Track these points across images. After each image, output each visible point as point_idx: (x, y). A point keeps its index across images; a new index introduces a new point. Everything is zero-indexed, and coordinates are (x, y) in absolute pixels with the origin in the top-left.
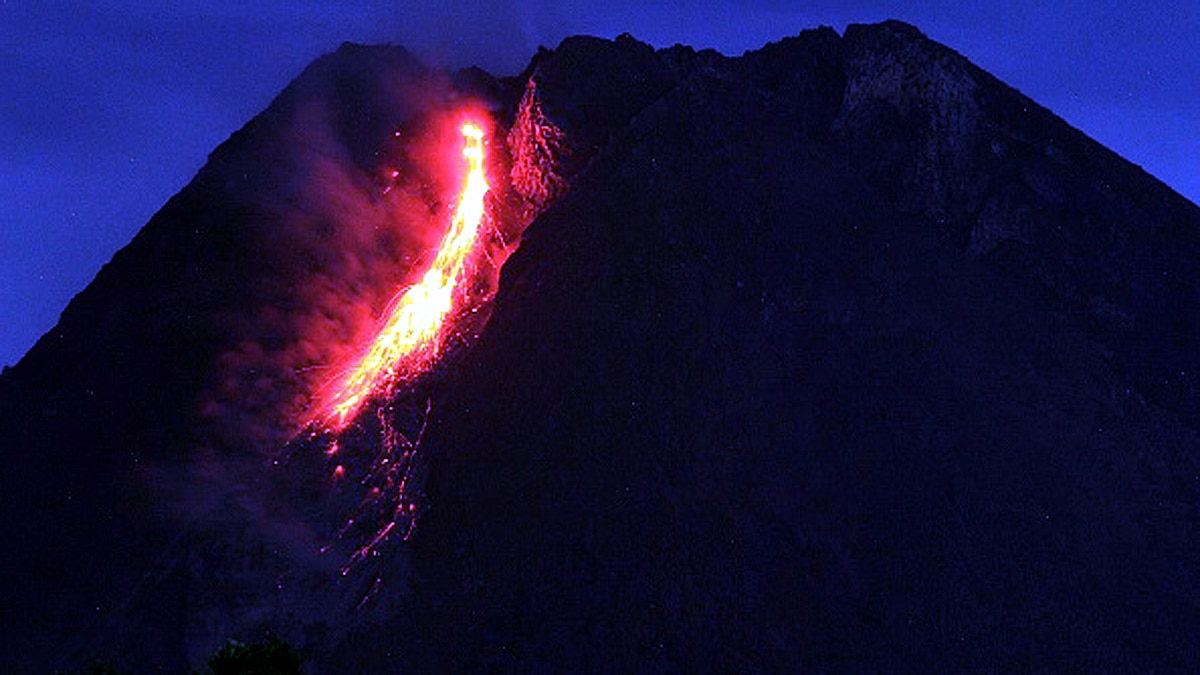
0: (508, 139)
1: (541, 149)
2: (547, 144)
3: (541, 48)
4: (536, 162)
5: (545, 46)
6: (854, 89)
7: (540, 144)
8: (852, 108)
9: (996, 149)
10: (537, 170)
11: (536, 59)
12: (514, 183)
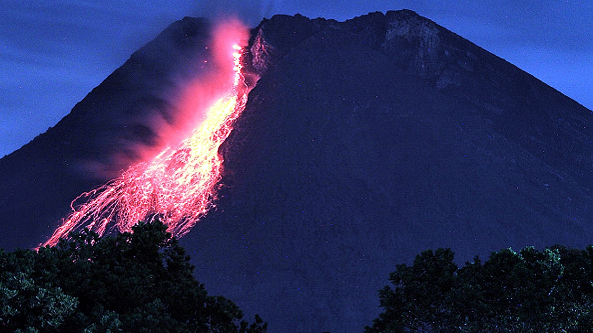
0: (251, 50)
1: (264, 53)
2: (267, 51)
3: (264, 18)
4: (262, 57)
5: (265, 18)
6: (390, 33)
7: (264, 51)
8: (389, 39)
9: (447, 53)
10: (262, 60)
11: (262, 22)
12: (253, 65)
